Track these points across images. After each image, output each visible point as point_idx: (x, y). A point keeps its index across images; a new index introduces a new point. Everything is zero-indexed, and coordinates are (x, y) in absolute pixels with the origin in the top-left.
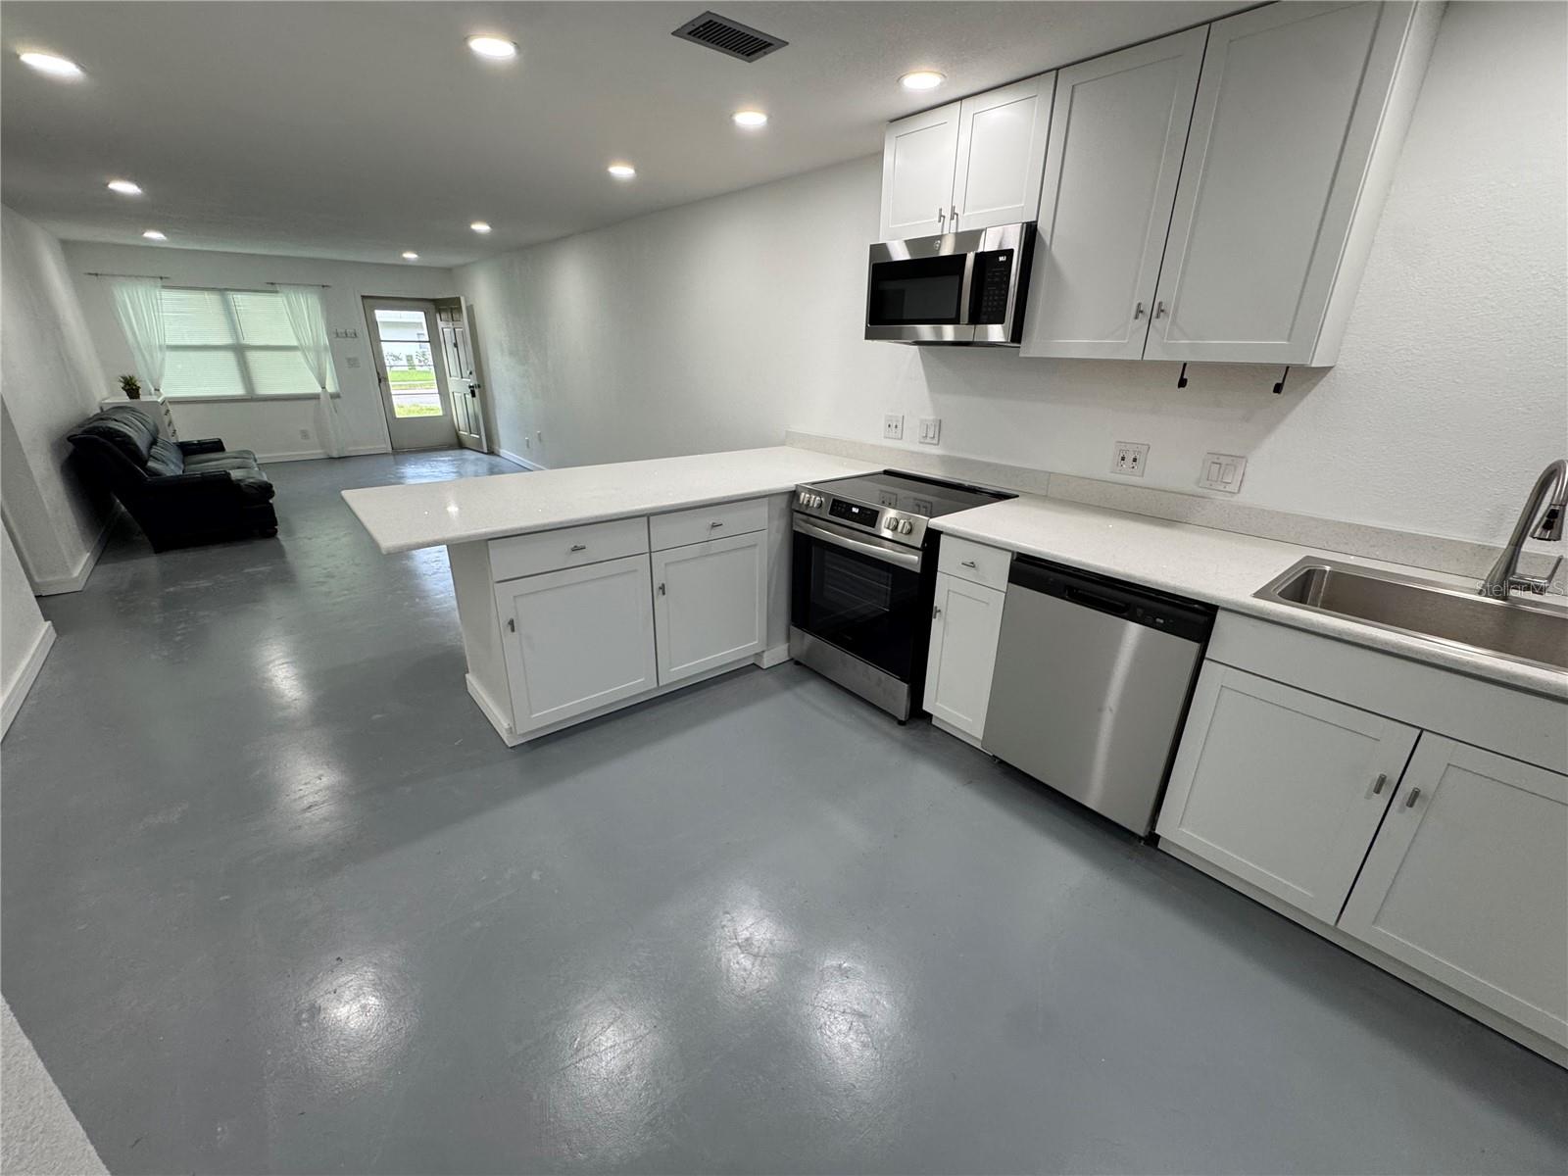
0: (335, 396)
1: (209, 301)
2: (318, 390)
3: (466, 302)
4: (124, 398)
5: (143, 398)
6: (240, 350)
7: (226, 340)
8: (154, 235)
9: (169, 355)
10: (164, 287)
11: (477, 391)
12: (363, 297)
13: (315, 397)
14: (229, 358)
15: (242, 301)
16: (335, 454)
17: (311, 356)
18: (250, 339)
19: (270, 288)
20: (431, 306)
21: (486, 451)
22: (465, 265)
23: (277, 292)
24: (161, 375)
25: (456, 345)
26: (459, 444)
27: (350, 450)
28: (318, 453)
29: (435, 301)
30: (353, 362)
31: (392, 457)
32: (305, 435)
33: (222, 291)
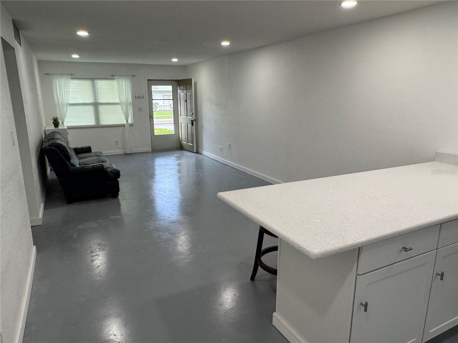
0: (131, 125)
1: (87, 84)
2: (124, 122)
3: (194, 80)
4: (52, 127)
5: (60, 127)
6: (96, 105)
7: (91, 100)
8: (75, 56)
9: (69, 107)
10: (72, 78)
11: (194, 123)
12: (148, 80)
13: (123, 126)
14: (91, 109)
15: (101, 84)
16: (128, 152)
17: (124, 107)
18: (101, 100)
19: (111, 77)
20: (176, 83)
21: (195, 152)
22: (196, 63)
23: (114, 79)
24: (65, 117)
25: (186, 101)
26: (181, 148)
27: (135, 150)
28: (120, 151)
29: (177, 81)
30: (140, 110)
31: (151, 154)
32: (117, 143)
33: (93, 79)
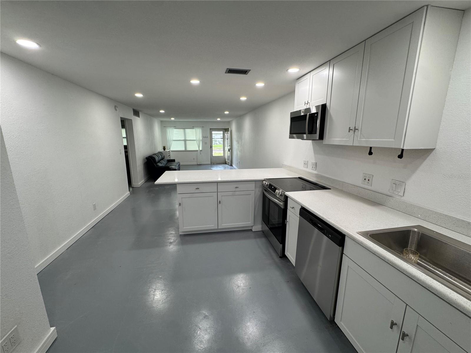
0: (201, 151)
1: (182, 131)
2: (198, 149)
3: (230, 129)
4: (163, 150)
5: (166, 150)
6: (185, 141)
7: (183, 139)
8: (173, 119)
9: (173, 142)
10: (175, 128)
11: (230, 150)
12: (210, 129)
13: (197, 151)
14: (183, 142)
15: (188, 131)
16: (199, 164)
17: (198, 142)
18: (187, 139)
19: (193, 128)
20: (224, 130)
21: (230, 165)
22: (232, 120)
23: (194, 128)
24: (171, 146)
25: (227, 139)
26: (226, 163)
27: (202, 163)
28: (195, 163)
29: (225, 129)
30: (206, 143)
31: (210, 165)
32: (194, 159)
33: (184, 129)
